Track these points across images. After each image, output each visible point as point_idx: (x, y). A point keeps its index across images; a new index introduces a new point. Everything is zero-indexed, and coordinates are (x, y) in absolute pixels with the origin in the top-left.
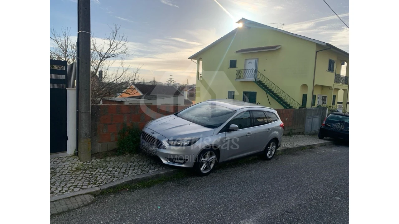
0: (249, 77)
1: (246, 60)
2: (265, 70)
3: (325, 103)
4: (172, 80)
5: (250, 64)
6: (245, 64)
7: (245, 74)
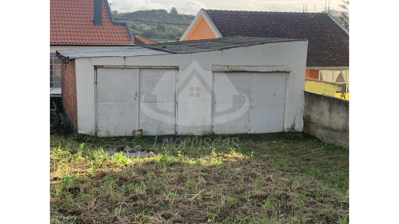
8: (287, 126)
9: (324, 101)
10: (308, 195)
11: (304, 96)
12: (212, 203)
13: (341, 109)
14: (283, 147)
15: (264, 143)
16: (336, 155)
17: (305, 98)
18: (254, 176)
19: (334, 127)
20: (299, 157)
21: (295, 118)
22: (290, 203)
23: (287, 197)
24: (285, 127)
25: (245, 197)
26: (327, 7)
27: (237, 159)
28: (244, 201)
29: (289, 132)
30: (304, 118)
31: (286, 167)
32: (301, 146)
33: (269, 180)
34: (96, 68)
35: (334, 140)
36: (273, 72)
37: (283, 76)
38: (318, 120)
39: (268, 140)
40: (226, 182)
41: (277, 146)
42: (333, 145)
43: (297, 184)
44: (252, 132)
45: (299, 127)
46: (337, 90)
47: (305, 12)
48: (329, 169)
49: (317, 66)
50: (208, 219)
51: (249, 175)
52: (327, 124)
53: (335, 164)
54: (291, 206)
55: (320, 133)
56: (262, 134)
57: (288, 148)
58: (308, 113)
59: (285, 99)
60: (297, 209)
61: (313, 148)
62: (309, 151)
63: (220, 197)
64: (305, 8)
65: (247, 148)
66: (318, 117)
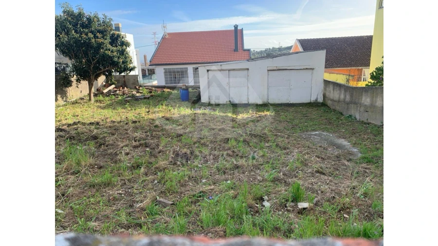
8: (313, 99)
11: (323, 82)
13: (338, 88)
21: (318, 95)
29: (314, 103)
30: (323, 95)
34: (208, 71)
35: (334, 107)
36: (304, 69)
37: (310, 71)
38: (328, 96)
44: (291, 102)
45: (321, 100)
49: (361, 66)
52: (332, 98)
55: (329, 103)
58: (325, 92)
59: (312, 84)
66: (329, 94)
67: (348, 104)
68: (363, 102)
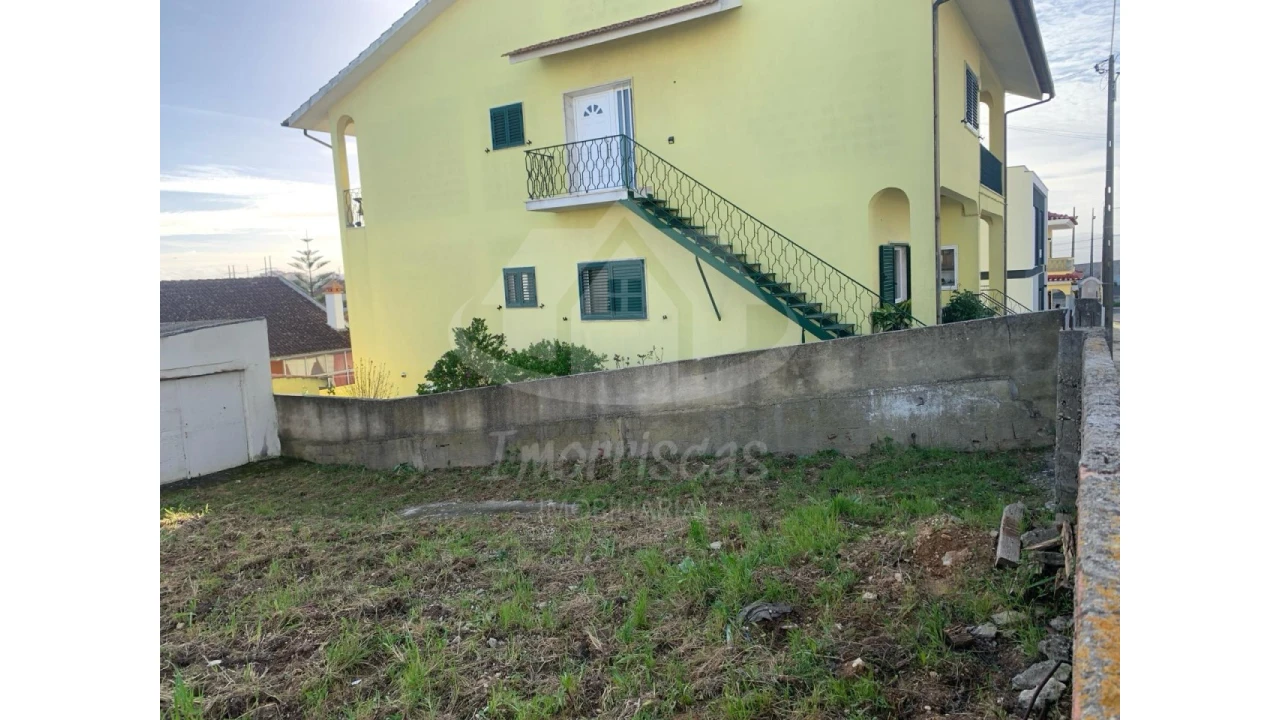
0: (596, 181)
1: (569, 97)
2: (671, 140)
3: (952, 283)
4: (312, 257)
5: (593, 114)
6: (569, 121)
7: (572, 170)
8: (254, 453)
9: (308, 404)
10: (328, 541)
11: (274, 403)
12: (176, 597)
13: (336, 411)
14: (255, 485)
15: (221, 487)
16: (342, 478)
17: (277, 404)
18: (233, 538)
19: (330, 438)
20: (286, 494)
21: (265, 439)
22: (308, 558)
23: (302, 551)
24: (252, 455)
25: (231, 571)
26: (268, 266)
27: (182, 523)
28: (232, 577)
29: (259, 462)
30: (280, 436)
31: (273, 513)
32: (284, 477)
33: (259, 536)
35: (332, 458)
36: (216, 373)
37: (236, 377)
38: (303, 433)
39: (227, 482)
40: (187, 561)
41: (245, 487)
42: (333, 464)
43: (306, 531)
44: (195, 474)
45: (275, 450)
46: (321, 386)
47: (232, 277)
48: (338, 499)
49: (278, 355)
50: (176, 624)
51: (225, 537)
52: (317, 437)
53: (345, 490)
54: (312, 561)
55: (309, 452)
56: (214, 474)
57: (263, 485)
58: (286, 427)
59: (244, 411)
60: (322, 562)
61: (305, 476)
62: (300, 481)
63: (186, 585)
64: (232, 271)
65: (193, 502)
66: (303, 428)
67: (381, 441)
68: (427, 428)
